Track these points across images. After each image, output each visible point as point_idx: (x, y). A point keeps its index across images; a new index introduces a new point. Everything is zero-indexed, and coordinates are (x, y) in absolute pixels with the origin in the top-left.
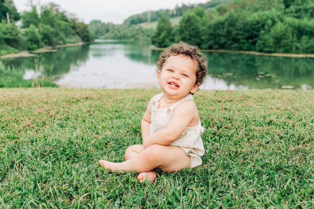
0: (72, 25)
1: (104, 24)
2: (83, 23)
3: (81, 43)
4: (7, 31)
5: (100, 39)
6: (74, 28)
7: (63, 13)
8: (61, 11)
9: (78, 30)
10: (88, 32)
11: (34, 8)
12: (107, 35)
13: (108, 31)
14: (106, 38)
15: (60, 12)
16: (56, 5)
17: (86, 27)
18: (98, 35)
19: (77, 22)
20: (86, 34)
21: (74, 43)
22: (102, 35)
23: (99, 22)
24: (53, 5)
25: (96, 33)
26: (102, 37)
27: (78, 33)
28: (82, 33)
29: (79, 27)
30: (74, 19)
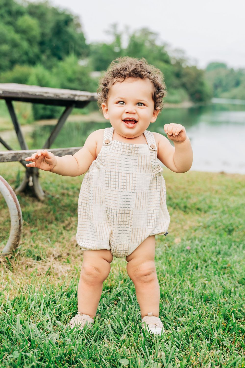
0: (176, 69)
1: (232, 71)
2: (194, 68)
3: (187, 104)
4: (73, 77)
5: (221, 97)
6: (178, 75)
7: (163, 47)
8: (158, 43)
9: (185, 80)
10: (202, 84)
11: (118, 38)
12: (236, 91)
13: (237, 84)
14: (234, 98)
15: (157, 47)
16: (151, 33)
17: (199, 74)
18: (219, 90)
19: (184, 65)
20: (198, 87)
21: (176, 102)
22: (226, 89)
23: (223, 66)
24: (146, 32)
25: (216, 86)
26: (226, 94)
27: (184, 86)
28: (193, 85)
29: (187, 74)
30: (180, 59)
